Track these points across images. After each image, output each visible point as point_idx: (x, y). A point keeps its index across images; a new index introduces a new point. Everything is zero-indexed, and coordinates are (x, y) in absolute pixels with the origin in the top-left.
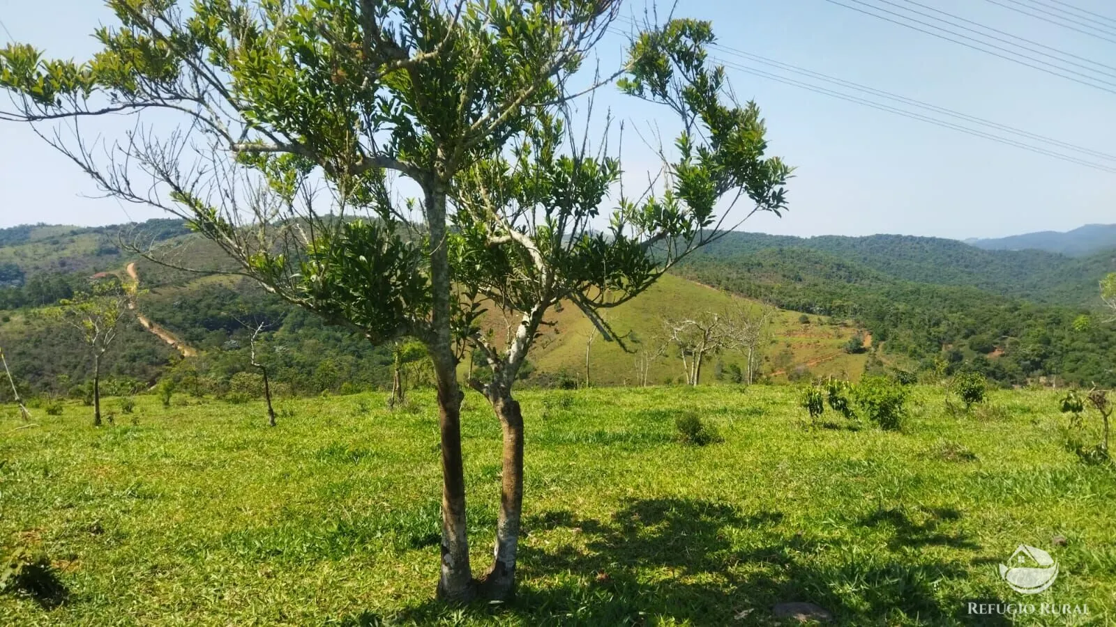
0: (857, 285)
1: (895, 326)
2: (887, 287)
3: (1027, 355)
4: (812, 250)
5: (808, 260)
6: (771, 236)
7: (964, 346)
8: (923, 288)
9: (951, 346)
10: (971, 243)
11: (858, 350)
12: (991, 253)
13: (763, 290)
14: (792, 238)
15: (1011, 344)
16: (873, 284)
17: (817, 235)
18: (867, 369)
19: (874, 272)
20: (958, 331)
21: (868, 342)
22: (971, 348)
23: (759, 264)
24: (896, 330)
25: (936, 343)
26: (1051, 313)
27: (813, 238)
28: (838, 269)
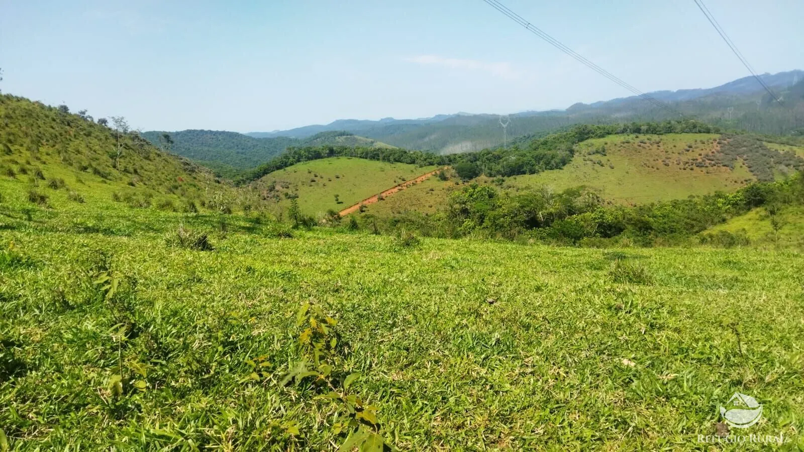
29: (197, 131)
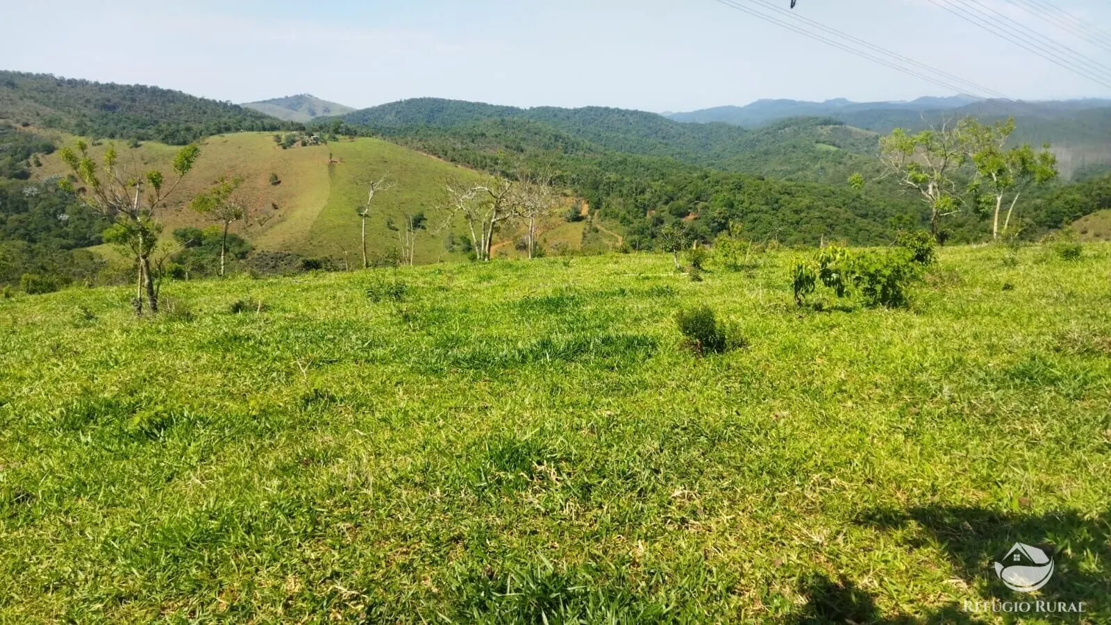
0: (573, 155)
1: (608, 194)
2: (599, 158)
3: (715, 218)
4: (531, 121)
5: (528, 131)
6: (492, 106)
7: (664, 211)
8: (629, 159)
9: (653, 212)
10: (665, 115)
11: (577, 218)
12: (684, 126)
13: (488, 161)
14: (512, 108)
15: (702, 208)
16: (587, 155)
17: (535, 106)
18: (584, 236)
19: (587, 143)
20: (660, 198)
21: (585, 210)
22: (670, 212)
23: (483, 135)
24: (609, 199)
25: (642, 210)
26: (734, 180)
27: (532, 109)
28: (556, 140)
29: (600, 108)
